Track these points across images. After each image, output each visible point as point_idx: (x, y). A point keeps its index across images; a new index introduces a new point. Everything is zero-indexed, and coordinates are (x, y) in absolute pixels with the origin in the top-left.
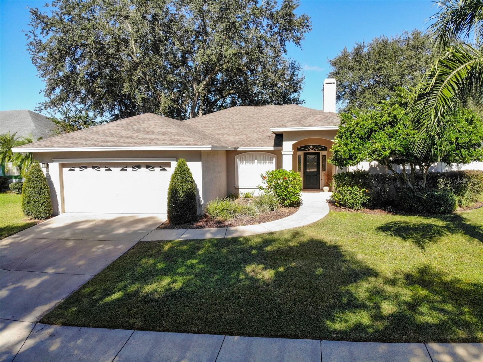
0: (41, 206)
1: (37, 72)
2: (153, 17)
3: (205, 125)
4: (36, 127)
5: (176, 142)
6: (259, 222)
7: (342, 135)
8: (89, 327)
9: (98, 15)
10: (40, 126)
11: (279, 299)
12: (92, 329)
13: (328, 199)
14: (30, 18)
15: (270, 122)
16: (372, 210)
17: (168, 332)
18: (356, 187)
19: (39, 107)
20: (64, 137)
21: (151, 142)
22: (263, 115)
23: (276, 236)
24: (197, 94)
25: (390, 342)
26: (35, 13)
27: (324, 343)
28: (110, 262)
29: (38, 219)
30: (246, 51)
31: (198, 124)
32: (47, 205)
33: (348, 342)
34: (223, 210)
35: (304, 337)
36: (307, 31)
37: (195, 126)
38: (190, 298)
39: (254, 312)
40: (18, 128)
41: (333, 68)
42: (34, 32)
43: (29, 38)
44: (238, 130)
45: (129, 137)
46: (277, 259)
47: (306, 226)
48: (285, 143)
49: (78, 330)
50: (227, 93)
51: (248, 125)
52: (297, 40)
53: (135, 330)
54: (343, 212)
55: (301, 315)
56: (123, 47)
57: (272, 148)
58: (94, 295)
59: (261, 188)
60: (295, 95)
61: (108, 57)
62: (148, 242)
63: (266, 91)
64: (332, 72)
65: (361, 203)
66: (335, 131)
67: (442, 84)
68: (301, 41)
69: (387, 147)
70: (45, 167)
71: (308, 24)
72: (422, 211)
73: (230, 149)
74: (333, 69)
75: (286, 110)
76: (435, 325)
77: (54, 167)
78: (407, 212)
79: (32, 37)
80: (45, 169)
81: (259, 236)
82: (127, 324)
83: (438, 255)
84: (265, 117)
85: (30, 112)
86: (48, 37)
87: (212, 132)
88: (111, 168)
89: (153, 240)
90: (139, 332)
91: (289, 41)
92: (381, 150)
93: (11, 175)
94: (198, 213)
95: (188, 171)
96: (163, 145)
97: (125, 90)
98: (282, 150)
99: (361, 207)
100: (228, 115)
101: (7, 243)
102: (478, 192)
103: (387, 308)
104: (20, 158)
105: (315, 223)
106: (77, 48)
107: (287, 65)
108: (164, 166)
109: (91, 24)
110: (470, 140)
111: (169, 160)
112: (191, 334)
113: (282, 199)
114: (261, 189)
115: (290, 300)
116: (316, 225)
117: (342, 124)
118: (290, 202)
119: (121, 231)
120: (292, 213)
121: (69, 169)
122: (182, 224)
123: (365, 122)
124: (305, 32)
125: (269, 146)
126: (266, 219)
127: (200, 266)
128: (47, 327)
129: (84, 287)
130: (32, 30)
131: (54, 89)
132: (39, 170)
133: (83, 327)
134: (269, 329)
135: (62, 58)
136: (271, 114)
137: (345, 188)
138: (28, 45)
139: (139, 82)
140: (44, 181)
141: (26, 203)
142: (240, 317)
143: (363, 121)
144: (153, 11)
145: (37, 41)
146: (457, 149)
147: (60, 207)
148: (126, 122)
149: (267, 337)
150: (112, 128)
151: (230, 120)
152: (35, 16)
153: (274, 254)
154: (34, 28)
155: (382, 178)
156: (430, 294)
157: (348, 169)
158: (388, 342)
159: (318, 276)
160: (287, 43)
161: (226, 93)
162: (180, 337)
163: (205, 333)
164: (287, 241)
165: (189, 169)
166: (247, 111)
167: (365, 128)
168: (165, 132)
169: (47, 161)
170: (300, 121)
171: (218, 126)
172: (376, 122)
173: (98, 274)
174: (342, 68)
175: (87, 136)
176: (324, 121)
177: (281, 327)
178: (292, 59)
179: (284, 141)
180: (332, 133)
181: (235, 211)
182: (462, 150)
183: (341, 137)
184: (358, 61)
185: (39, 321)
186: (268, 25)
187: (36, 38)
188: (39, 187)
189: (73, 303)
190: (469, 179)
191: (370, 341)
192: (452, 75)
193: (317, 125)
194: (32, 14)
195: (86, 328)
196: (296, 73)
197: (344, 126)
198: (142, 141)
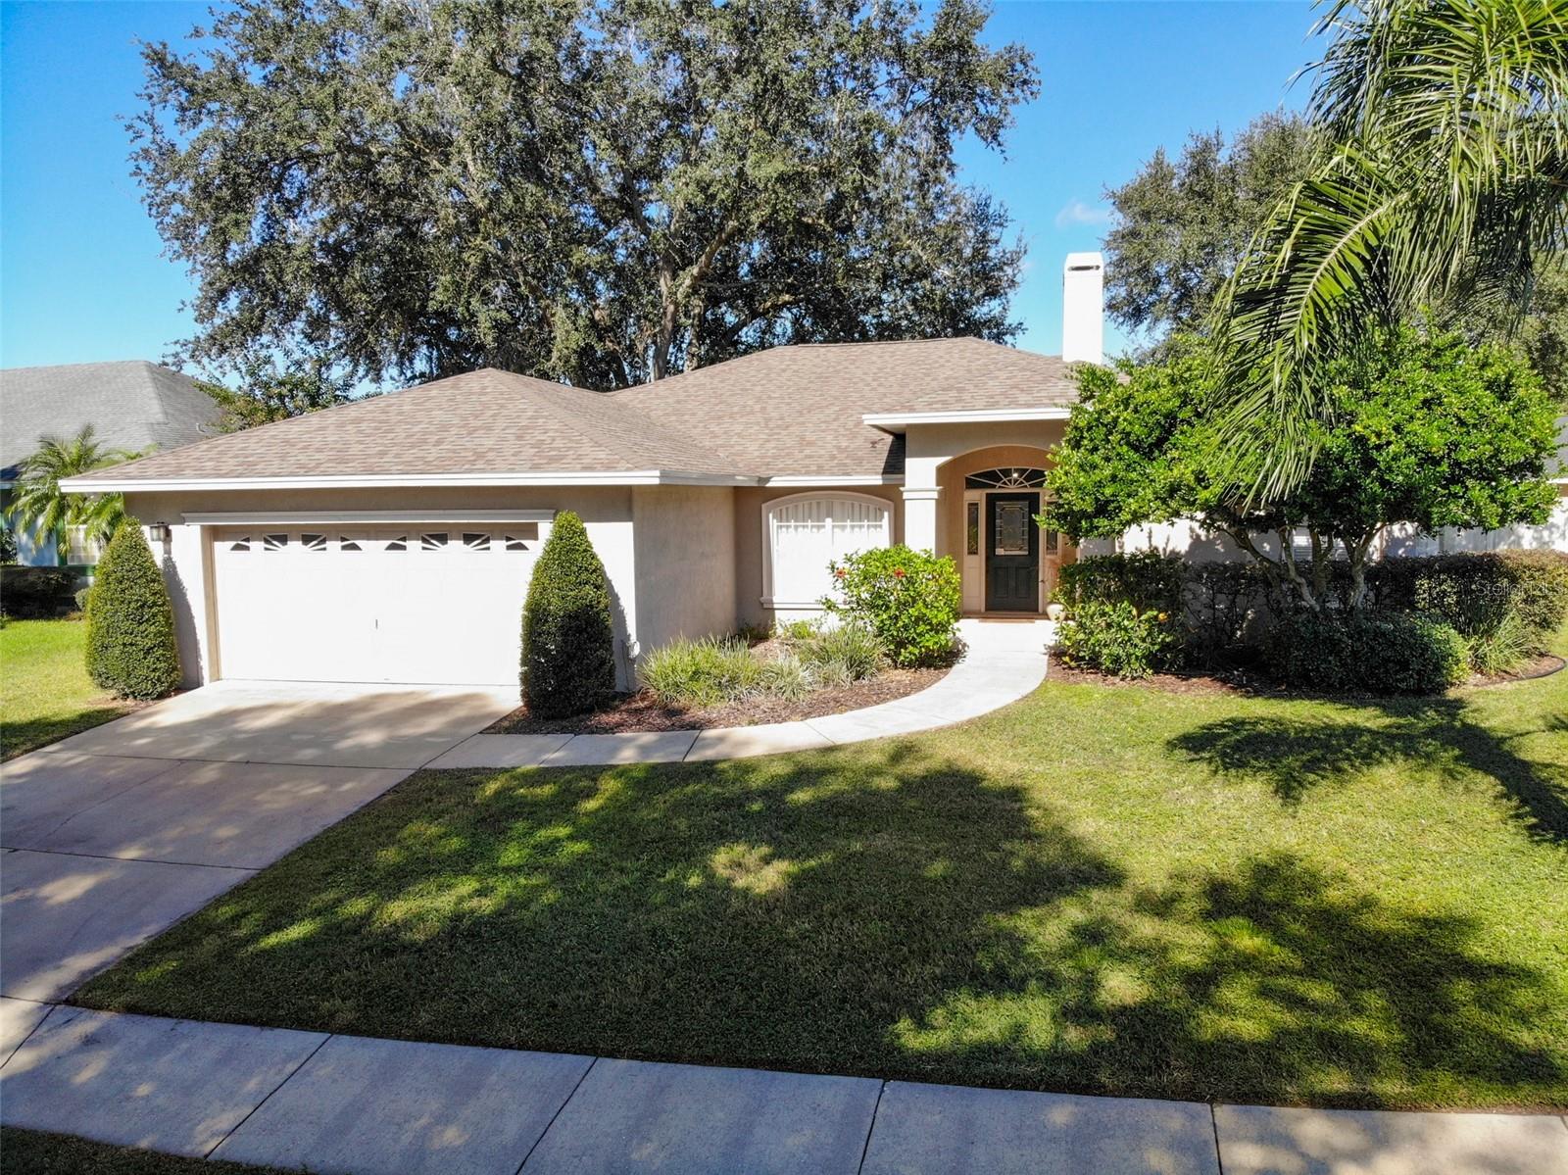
0: (145, 658)
1: (161, 245)
2: (521, 64)
3: (679, 406)
4: (166, 413)
5: (552, 460)
6: (806, 715)
7: (1082, 437)
8: (203, 1020)
9: (353, 60)
10: (180, 410)
11: (792, 951)
12: (209, 1026)
13: (1052, 643)
14: (144, 70)
15: (885, 395)
16: (1183, 680)
17: (430, 1042)
18: (1126, 603)
19: (176, 355)
20: (220, 445)
21: (480, 460)
22: (865, 374)
23: (840, 757)
24: (671, 308)
25: (1100, 1095)
26: (161, 61)
27: (893, 1089)
28: (316, 829)
29: (135, 697)
30: (821, 168)
31: (657, 402)
32: (163, 655)
33: (967, 1089)
34: (696, 675)
35: (836, 1068)
36: (1025, 99)
37: (643, 409)
38: (521, 942)
39: (702, 987)
40: (111, 416)
41: (1119, 216)
42: (152, 118)
43: (139, 136)
44: (780, 422)
45: (413, 446)
46: (824, 831)
47: (951, 728)
48: (911, 463)
49: (169, 1028)
50: (769, 304)
51: (812, 405)
52: (991, 131)
53: (332, 1033)
54: (1084, 685)
55: (844, 1001)
56: (435, 162)
57: (877, 480)
58: (239, 927)
59: (830, 606)
60: (990, 308)
61: (389, 196)
62: (445, 771)
63: (895, 295)
64: (1118, 232)
65: (1144, 656)
66: (1062, 423)
67: (1319, 263)
68: (1001, 131)
69: (1210, 473)
70: (159, 539)
71: (1026, 77)
72: (1342, 683)
73: (741, 480)
74: (1119, 221)
75: (941, 357)
76: (1257, 1045)
77: (187, 537)
78: (1296, 687)
79: (148, 135)
80: (161, 543)
81: (787, 756)
82: (312, 1014)
83: (1346, 826)
84: (869, 379)
85: (149, 366)
86: (194, 134)
87: (695, 427)
88: (357, 542)
89: (460, 766)
90: (345, 1038)
91: (962, 132)
92: (1192, 483)
93: (84, 563)
94: (620, 686)
95: (585, 551)
96: (512, 471)
97: (439, 297)
98: (903, 485)
99: (1144, 670)
100: (753, 373)
101: (24, 770)
102: (1545, 624)
103: (1121, 986)
104: (108, 509)
105: (980, 718)
106: (290, 167)
107: (965, 210)
108: (517, 536)
109: (328, 90)
110: (1498, 451)
111: (530, 516)
112: (496, 1050)
113: (891, 642)
114: (829, 608)
115: (827, 956)
116: (982, 726)
117: (1084, 400)
118: (917, 652)
119: (373, 737)
120: (922, 688)
121: (233, 543)
122: (563, 718)
123: (1152, 395)
124: (1015, 101)
125: (867, 472)
126: (832, 704)
127: (580, 847)
128: (83, 1016)
129: (219, 901)
130: (146, 114)
131: (223, 294)
132: (139, 548)
133: (185, 1021)
134: (732, 1041)
135: (240, 199)
136: (892, 368)
137: (1093, 608)
138: (136, 160)
139: (485, 271)
140: (154, 581)
141: (98, 650)
142: (655, 1002)
143: (1146, 390)
144: (525, 45)
145: (161, 147)
146: (1453, 480)
147: (204, 662)
148: (414, 398)
149: (723, 1066)
150: (369, 416)
151: (759, 388)
152: (160, 67)
153: (819, 812)
154: (153, 105)
155: (1226, 578)
156: (1276, 949)
157: (1121, 547)
158: (1095, 1095)
159: (936, 882)
160: (954, 138)
161: (765, 301)
162: (458, 1058)
163: (538, 1050)
164: (876, 771)
165: (590, 546)
166: (817, 361)
167: (1151, 414)
168: (528, 427)
169: (166, 520)
170: (961, 390)
171: (717, 408)
172: (1185, 394)
173: (271, 866)
174: (1146, 215)
175: (287, 442)
176: (1038, 392)
177: (771, 1035)
178: (979, 189)
179: (911, 456)
180: (1053, 429)
181: (733, 681)
182: (1470, 483)
183: (1076, 445)
184: (1200, 195)
185: (64, 997)
186: (891, 83)
187: (158, 138)
188: (137, 601)
189: (173, 948)
190: (1514, 580)
191: (1036, 1089)
192: (1351, 233)
193: (1014, 404)
194: (148, 61)
195: (193, 1024)
196: (993, 236)
197: (1089, 406)
198: (451, 458)
